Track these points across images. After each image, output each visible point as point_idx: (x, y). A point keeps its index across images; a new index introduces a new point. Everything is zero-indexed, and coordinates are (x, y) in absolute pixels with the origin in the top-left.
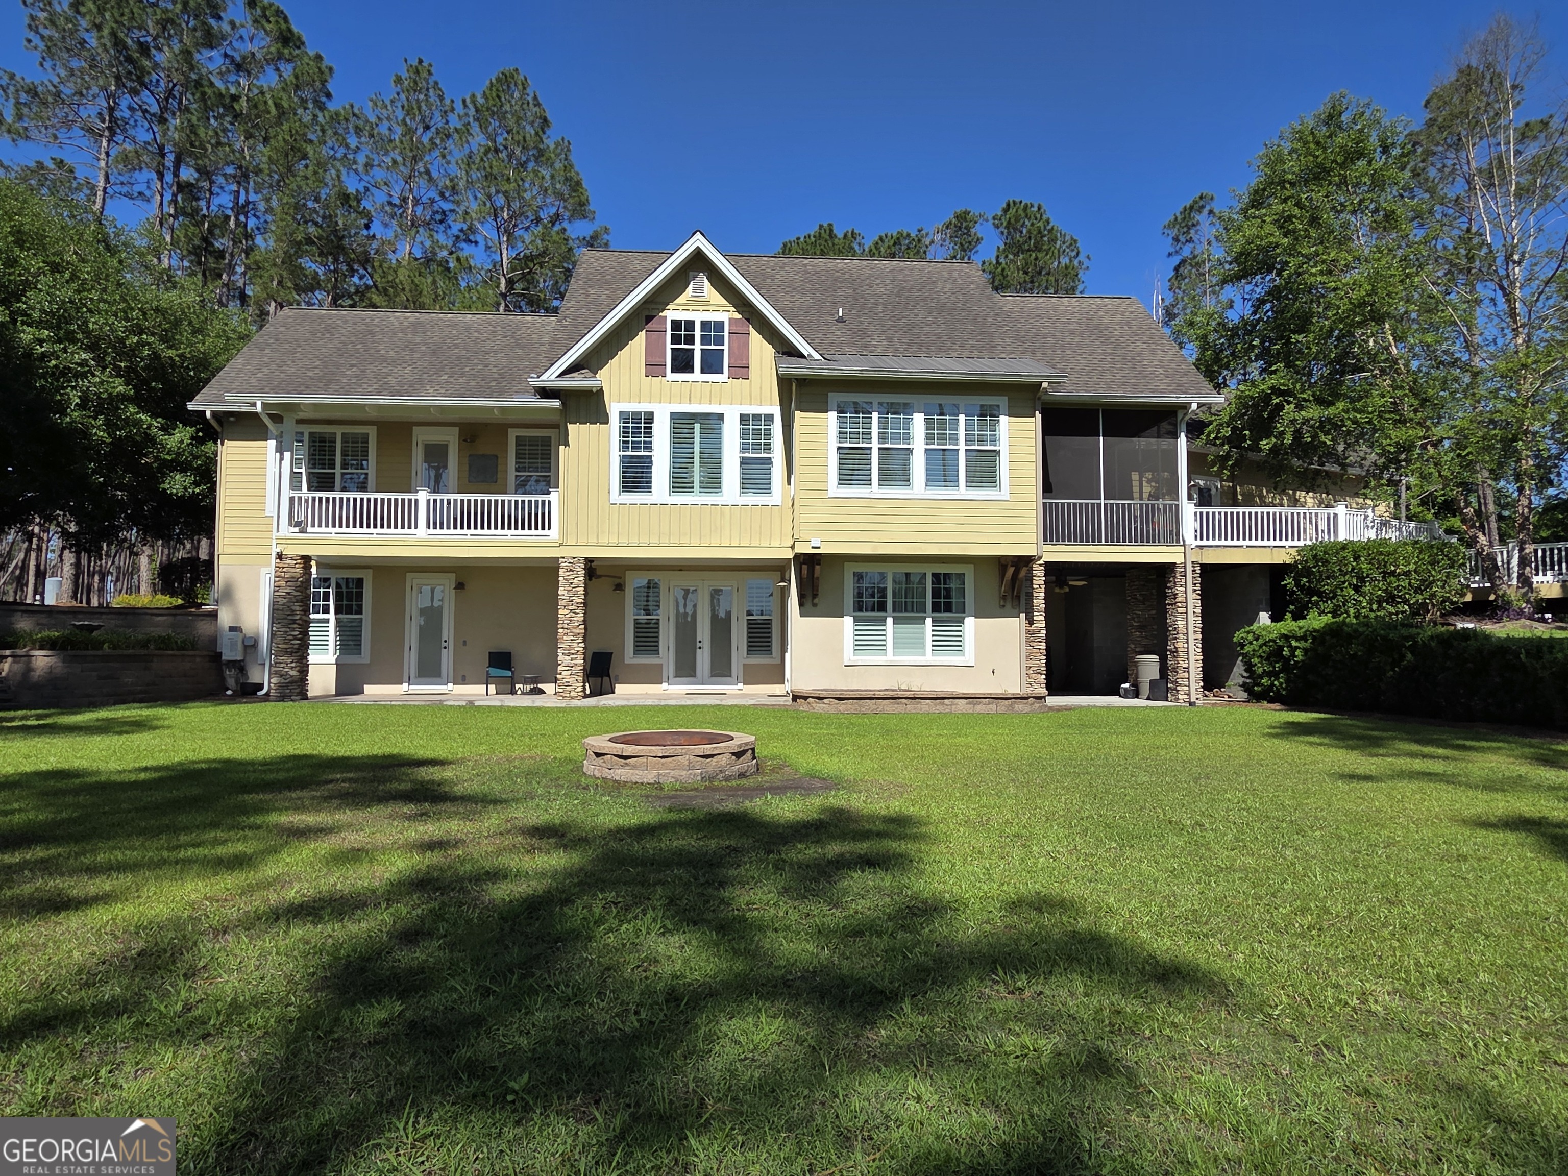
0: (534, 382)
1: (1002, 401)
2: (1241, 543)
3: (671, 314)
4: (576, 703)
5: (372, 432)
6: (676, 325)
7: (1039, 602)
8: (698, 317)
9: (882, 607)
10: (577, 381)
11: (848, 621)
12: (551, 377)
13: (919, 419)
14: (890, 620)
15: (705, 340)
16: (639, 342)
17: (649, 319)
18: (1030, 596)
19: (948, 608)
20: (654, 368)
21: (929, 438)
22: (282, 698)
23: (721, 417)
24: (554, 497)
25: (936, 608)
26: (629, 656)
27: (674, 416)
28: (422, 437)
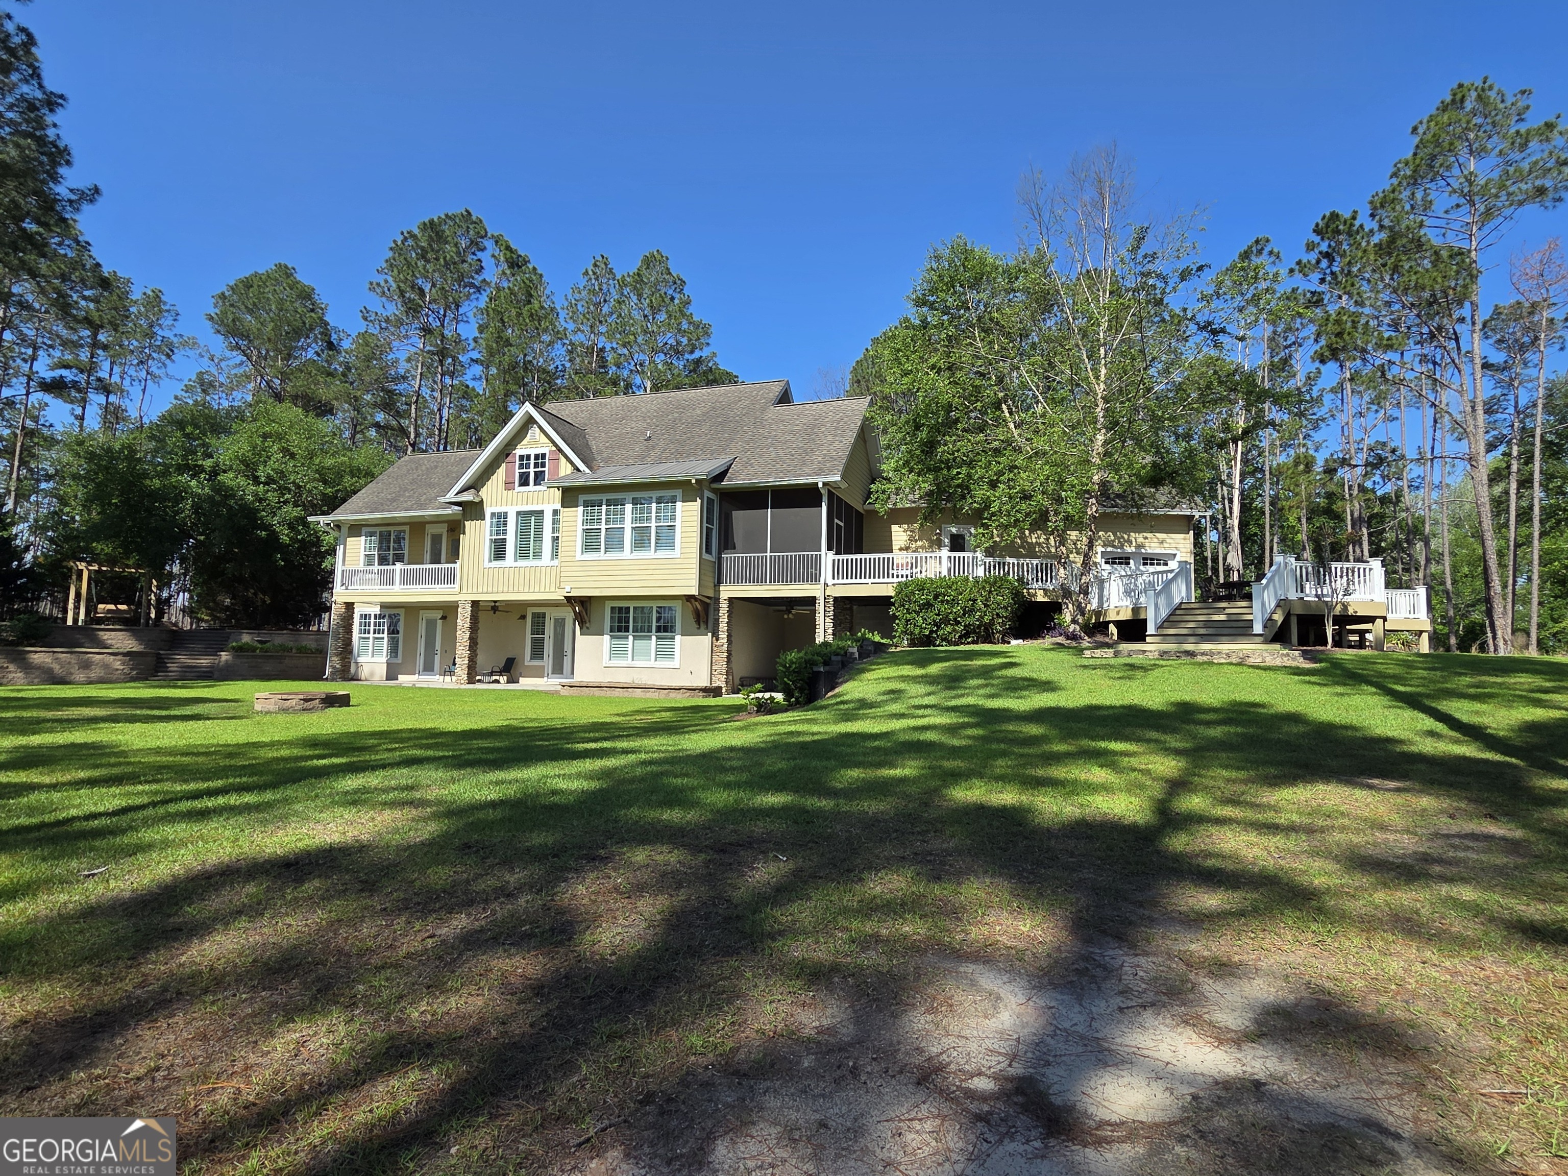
0: (442, 500)
1: (678, 493)
2: (867, 581)
3: (519, 451)
4: (463, 687)
5: (407, 528)
6: (521, 458)
7: (723, 626)
8: (532, 452)
9: (627, 630)
10: (468, 497)
11: (607, 638)
12: (451, 496)
13: (629, 507)
14: (631, 638)
15: (536, 465)
16: (501, 471)
17: (508, 455)
18: (717, 622)
19: (666, 630)
20: (509, 485)
21: (634, 520)
22: (333, 680)
23: (542, 512)
24: (457, 566)
25: (659, 630)
26: (528, 661)
27: (518, 513)
28: (431, 530)
